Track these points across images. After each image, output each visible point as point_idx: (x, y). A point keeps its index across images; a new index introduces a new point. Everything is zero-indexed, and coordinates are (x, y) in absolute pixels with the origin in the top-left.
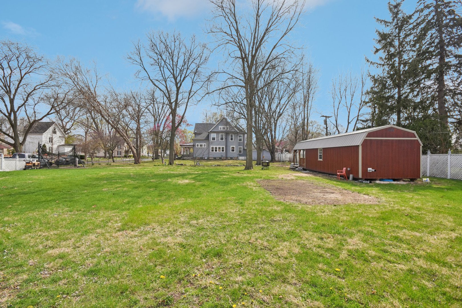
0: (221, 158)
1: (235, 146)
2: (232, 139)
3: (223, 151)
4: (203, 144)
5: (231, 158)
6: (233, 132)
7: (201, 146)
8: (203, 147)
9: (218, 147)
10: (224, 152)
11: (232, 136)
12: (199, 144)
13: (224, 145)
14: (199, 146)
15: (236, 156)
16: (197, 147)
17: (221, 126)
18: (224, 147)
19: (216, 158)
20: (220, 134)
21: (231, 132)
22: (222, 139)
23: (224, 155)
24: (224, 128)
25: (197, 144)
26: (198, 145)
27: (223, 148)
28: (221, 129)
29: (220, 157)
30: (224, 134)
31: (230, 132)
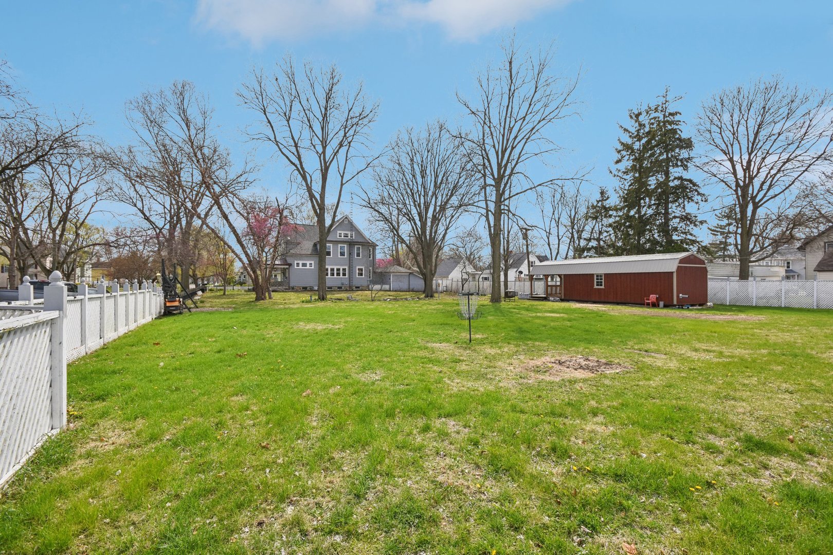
0: (341, 288)
1: (363, 268)
2: (358, 255)
3: (344, 274)
4: (308, 263)
5: (356, 288)
6: (360, 242)
7: (304, 265)
8: (308, 267)
9: (335, 268)
10: (347, 276)
11: (358, 249)
12: (301, 262)
13: (345, 265)
14: (301, 265)
15: (365, 284)
16: (296, 267)
17: (340, 232)
18: (347, 268)
19: (331, 288)
20: (339, 245)
21: (358, 242)
22: (342, 254)
23: (347, 283)
24: (346, 236)
25: (296, 262)
26: (298, 264)
27: (344, 270)
28: (340, 236)
29: (340, 285)
30: (346, 245)
31: (356, 242)
